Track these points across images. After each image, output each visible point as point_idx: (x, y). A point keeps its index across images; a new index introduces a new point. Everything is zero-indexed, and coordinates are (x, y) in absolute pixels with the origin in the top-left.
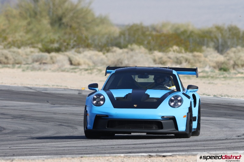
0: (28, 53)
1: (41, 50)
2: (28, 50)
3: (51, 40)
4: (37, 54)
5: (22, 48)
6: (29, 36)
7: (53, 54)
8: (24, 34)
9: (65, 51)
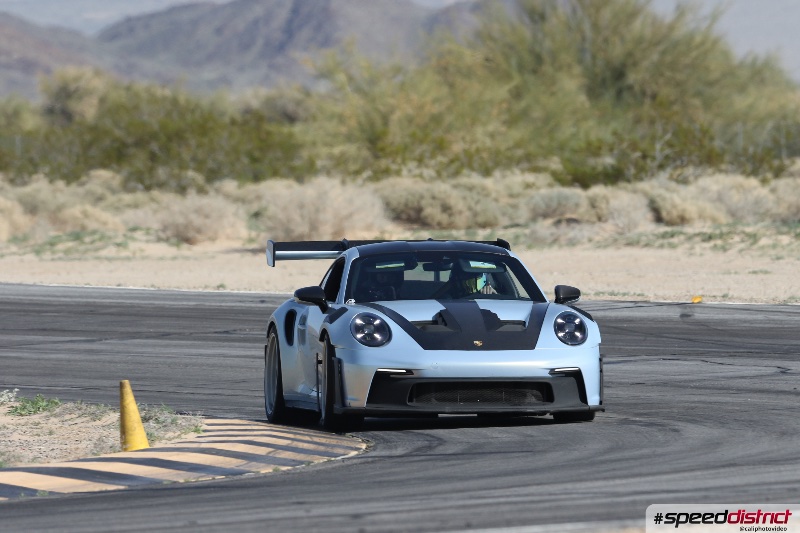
0: (517, 189)
1: (559, 179)
2: (517, 178)
3: (589, 144)
4: (544, 191)
5: (497, 174)
6: (516, 134)
7: (598, 190)
8: (503, 129)
9: (638, 178)
